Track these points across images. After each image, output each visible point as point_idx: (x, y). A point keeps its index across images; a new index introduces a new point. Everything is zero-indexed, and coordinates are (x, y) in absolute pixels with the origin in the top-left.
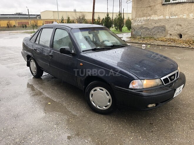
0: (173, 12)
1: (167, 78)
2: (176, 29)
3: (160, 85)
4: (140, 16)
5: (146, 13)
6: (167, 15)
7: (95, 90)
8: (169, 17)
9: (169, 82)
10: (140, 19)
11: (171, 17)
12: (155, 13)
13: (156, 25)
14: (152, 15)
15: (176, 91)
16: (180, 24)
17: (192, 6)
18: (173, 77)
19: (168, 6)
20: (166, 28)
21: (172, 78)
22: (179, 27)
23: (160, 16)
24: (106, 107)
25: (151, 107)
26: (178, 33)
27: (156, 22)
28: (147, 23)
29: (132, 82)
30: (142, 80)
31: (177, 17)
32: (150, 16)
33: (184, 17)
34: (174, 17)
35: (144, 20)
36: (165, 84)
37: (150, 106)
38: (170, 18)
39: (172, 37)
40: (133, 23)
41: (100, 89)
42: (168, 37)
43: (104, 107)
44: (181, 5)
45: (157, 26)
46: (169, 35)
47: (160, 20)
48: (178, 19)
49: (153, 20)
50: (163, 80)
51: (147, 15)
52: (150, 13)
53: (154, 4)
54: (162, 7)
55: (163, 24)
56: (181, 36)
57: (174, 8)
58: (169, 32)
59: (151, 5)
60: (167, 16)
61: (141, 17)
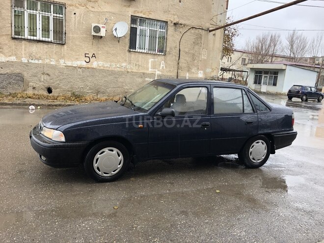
2: (42, 80)
6: (23, 56)
8: (28, 61)
11: (30, 61)
13: (3, 71)
16: (48, 72)
17: (62, 50)
19: (23, 42)
20: (25, 78)
22: (46, 77)
23: (10, 56)
26: (47, 85)
27: (2, 65)
31: (40, 62)
33: (52, 63)
34: (36, 62)
39: (36, 92)
42: (30, 92)
44: (45, 46)
45: (5, 72)
46: (30, 88)
47: (11, 64)
48: (43, 65)
54: (13, 43)
55: (17, 71)
56: (50, 90)
57: (35, 48)
58: (31, 84)
60: (24, 59)
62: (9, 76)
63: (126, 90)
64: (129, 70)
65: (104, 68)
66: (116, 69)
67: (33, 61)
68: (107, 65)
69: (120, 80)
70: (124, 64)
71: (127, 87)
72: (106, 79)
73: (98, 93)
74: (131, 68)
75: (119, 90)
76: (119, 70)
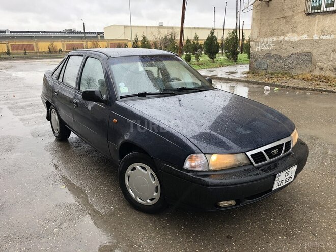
0: (327, 28)
1: (261, 152)
2: (332, 59)
3: (246, 165)
4: (266, 35)
5: (277, 30)
6: (315, 32)
7: (134, 169)
8: (319, 37)
9: (266, 160)
10: (266, 40)
11: (322, 37)
12: (293, 29)
13: (293, 52)
14: (288, 32)
15: (277, 179)
18: (275, 151)
19: (318, 16)
20: (313, 57)
21: (274, 153)
23: (303, 34)
24: (151, 199)
25: (226, 207)
27: (295, 45)
28: (278, 47)
29: (188, 157)
30: (207, 155)
31: (332, 37)
32: (284, 34)
34: (328, 37)
35: (273, 42)
36: (256, 163)
37: (223, 204)
38: (320, 39)
39: (323, 74)
40: (254, 46)
41: (141, 167)
42: (317, 72)
43: (148, 201)
45: (296, 52)
46: (318, 69)
47: (302, 42)
48: (335, 41)
49: (289, 42)
50: (252, 155)
51: (279, 32)
52: (284, 29)
53: (291, 13)
54: (307, 19)
55: (307, 50)
57: (329, 21)
58: (319, 64)
59: (285, 15)
60: (315, 35)
61: (268, 37)
62: (299, 55)
67: (324, 37)
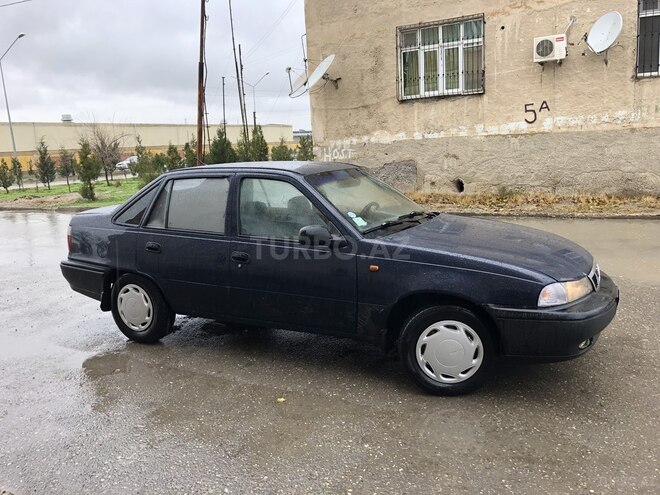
0: (432, 122)
2: (446, 167)
4: (338, 135)
5: (357, 126)
6: (416, 129)
7: (433, 332)
8: (423, 136)
10: (339, 143)
11: (427, 136)
12: (382, 125)
13: (388, 160)
14: (374, 130)
16: (454, 152)
17: (480, 106)
19: (416, 104)
20: (419, 166)
22: (452, 162)
23: (397, 132)
24: (465, 372)
26: (453, 176)
27: (387, 149)
28: (361, 153)
29: (542, 291)
31: (442, 134)
32: (368, 132)
33: (462, 134)
34: (436, 135)
35: (352, 146)
38: (424, 139)
39: (437, 191)
40: (319, 155)
41: (446, 326)
42: (427, 190)
43: (460, 375)
44: (450, 104)
45: (391, 161)
46: (427, 185)
47: (398, 145)
48: (447, 141)
49: (378, 145)
51: (360, 130)
52: (369, 123)
53: (374, 100)
54: (401, 109)
55: (407, 156)
56: (460, 186)
57: (434, 111)
58: (428, 176)
59: (366, 103)
60: (417, 133)
61: (342, 138)
62: (396, 165)
63: (629, 176)
64: (635, 125)
65: (570, 130)
66: (598, 128)
67: (430, 136)
68: (576, 121)
69: (613, 151)
70: (621, 114)
71: (630, 168)
72: (575, 154)
73: (555, 185)
74: (642, 120)
75: (609, 176)
76: (606, 128)
